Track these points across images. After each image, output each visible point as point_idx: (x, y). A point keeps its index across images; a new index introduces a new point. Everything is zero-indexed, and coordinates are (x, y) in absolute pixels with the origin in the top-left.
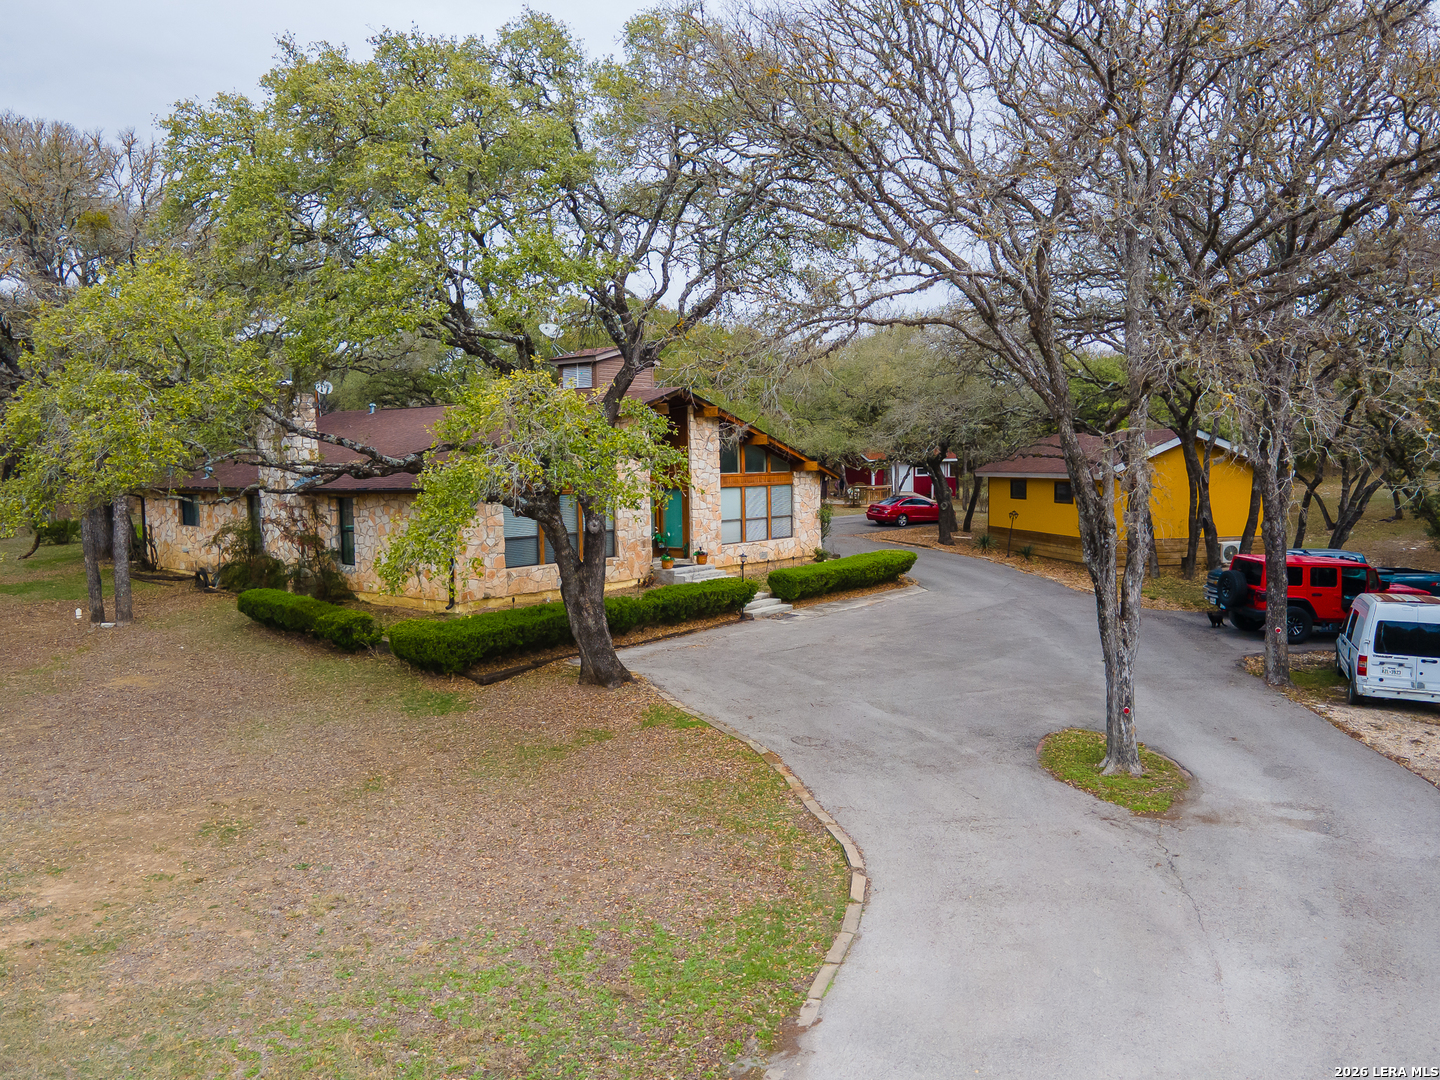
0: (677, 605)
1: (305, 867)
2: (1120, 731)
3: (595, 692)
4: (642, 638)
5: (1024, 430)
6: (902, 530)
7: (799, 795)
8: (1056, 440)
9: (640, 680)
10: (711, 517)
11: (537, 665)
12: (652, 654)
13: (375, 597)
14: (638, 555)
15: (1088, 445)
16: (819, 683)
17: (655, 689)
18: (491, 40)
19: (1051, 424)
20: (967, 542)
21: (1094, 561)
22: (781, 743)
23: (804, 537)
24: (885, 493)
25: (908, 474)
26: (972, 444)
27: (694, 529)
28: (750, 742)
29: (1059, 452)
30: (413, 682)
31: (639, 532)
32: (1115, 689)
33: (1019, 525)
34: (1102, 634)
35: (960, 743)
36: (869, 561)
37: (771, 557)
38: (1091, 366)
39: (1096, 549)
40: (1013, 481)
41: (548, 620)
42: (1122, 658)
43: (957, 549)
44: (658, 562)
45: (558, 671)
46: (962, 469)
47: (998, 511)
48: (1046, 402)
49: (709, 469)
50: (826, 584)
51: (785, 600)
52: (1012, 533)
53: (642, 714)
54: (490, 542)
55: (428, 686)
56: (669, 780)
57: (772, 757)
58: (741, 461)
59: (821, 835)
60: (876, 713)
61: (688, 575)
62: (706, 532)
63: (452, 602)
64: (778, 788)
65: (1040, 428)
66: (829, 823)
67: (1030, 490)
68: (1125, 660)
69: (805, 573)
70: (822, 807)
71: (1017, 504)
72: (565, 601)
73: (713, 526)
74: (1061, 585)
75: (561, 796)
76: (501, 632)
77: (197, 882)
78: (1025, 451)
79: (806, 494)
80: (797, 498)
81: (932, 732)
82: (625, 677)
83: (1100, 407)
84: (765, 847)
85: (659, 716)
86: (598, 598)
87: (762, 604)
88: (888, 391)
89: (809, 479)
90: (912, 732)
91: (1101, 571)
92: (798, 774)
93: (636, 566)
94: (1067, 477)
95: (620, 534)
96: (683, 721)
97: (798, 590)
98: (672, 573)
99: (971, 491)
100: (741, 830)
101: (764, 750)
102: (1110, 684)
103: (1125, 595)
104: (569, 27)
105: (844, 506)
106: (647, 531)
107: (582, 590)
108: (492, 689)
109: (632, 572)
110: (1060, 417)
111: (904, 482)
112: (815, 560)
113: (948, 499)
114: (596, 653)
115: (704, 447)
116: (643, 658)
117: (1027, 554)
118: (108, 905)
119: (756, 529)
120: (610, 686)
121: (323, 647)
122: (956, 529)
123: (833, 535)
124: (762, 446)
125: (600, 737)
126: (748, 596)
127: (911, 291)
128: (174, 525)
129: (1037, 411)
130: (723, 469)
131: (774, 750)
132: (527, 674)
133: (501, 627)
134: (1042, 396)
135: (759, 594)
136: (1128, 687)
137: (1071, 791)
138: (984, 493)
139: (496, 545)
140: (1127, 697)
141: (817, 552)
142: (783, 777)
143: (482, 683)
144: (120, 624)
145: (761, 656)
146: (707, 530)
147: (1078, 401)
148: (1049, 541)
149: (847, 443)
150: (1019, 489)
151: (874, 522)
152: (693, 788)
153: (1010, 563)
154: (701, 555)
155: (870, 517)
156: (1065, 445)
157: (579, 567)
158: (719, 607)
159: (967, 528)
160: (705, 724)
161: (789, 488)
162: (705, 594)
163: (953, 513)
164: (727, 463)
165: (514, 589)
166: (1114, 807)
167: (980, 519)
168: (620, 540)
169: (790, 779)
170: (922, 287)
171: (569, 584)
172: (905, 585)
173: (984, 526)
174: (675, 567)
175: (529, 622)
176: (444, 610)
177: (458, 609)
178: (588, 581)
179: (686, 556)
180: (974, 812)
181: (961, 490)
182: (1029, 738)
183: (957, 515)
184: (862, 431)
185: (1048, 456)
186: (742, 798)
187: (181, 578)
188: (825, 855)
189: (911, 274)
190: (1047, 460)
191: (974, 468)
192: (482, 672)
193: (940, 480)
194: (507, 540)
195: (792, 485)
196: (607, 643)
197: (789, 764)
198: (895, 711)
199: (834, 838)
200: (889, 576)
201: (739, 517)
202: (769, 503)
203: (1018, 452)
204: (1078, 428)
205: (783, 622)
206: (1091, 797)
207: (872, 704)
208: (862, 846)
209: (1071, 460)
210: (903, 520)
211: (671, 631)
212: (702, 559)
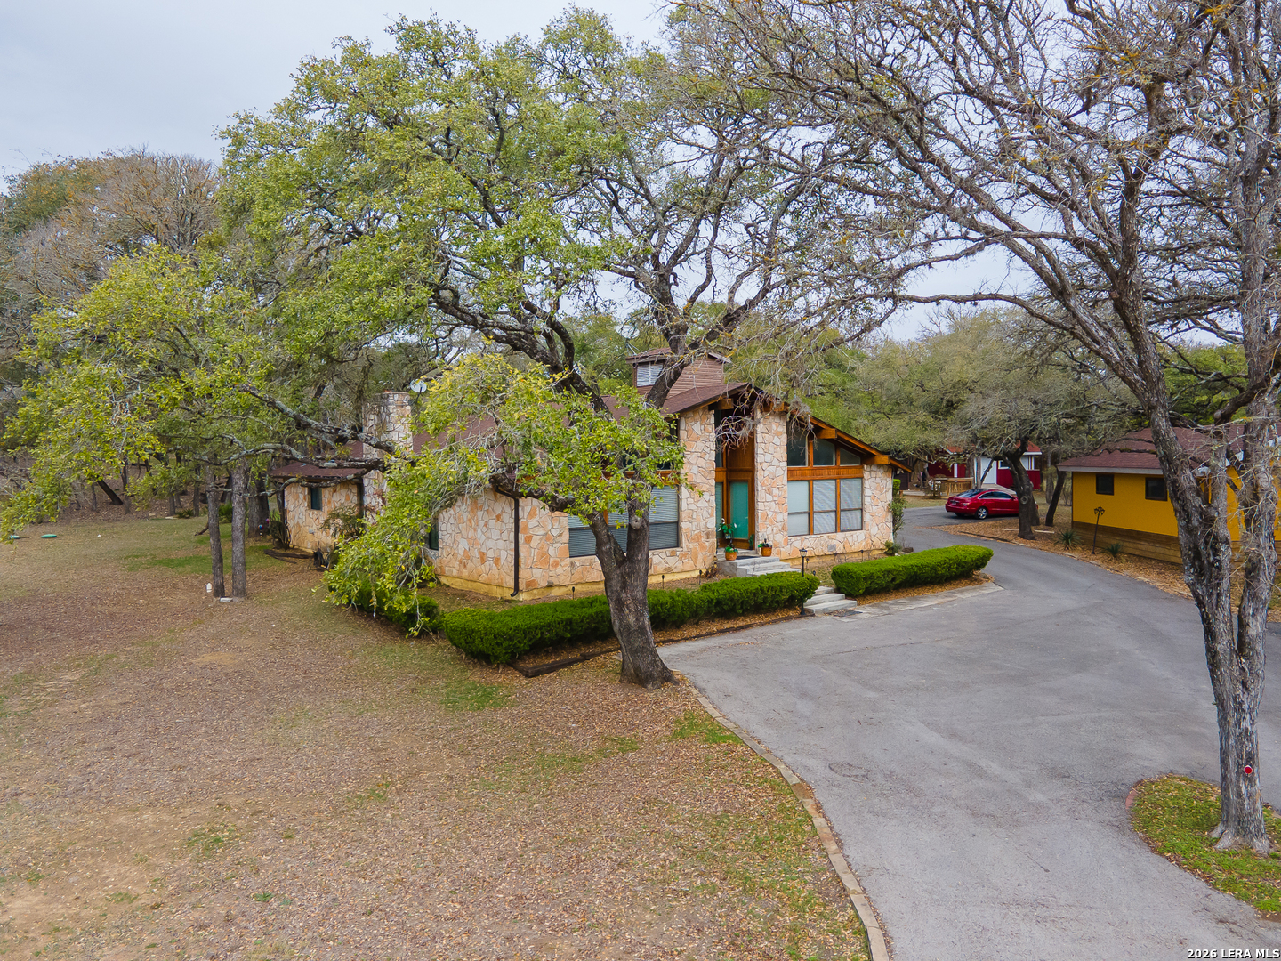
0: (732, 599)
1: (265, 899)
2: (1240, 795)
3: (634, 693)
4: (696, 632)
5: (1109, 424)
6: (981, 523)
7: (826, 845)
8: (1147, 434)
9: (682, 681)
10: (777, 510)
11: (585, 658)
12: (702, 651)
13: (453, 581)
14: (702, 546)
15: (1188, 441)
16: (872, 694)
17: (695, 691)
18: (535, 39)
19: (1141, 418)
20: (1049, 537)
21: (1200, 582)
22: (816, 770)
23: (874, 530)
24: (968, 485)
25: (990, 467)
26: (1056, 438)
27: (760, 521)
28: (782, 767)
29: (1151, 447)
30: (464, 671)
31: (703, 524)
32: (1231, 742)
33: (1104, 521)
34: (1213, 672)
35: (1028, 785)
36: (939, 558)
37: (840, 549)
38: (1188, 355)
39: (1201, 567)
40: (1099, 477)
41: (597, 613)
42: (1241, 703)
43: (1039, 543)
44: (722, 552)
45: (604, 665)
46: (1046, 462)
47: (1083, 505)
48: (1134, 390)
49: (775, 462)
50: (894, 580)
51: (849, 596)
52: (1098, 529)
53: (675, 722)
54: (555, 532)
55: (477, 677)
56: (683, 811)
57: (804, 789)
58: (809, 454)
59: (843, 908)
60: (931, 738)
61: (752, 567)
62: (771, 524)
63: (517, 589)
64: (803, 833)
65: (1128, 421)
66: (855, 892)
67: (1118, 486)
68: (1245, 706)
69: (869, 569)
70: (849, 865)
71: (1104, 500)
72: (608, 596)
73: (779, 518)
74: (1154, 587)
75: (561, 823)
76: (549, 625)
77: (153, 908)
78: (1111, 446)
79: (877, 487)
80: (868, 492)
81: (994, 768)
82: (666, 677)
83: (1197, 400)
84: (772, 919)
85: (692, 726)
86: (639, 595)
87: (825, 599)
88: (963, 385)
89: (880, 473)
90: (970, 765)
91: (1210, 595)
92: (828, 815)
93: (700, 557)
94: (1160, 472)
95: (684, 525)
96: (717, 734)
97: (863, 586)
98: (734, 566)
99: (1055, 484)
100: (749, 888)
101: (794, 780)
102: (1225, 736)
103: (1243, 625)
104: (610, 19)
105: (924, 498)
106: (712, 523)
107: (624, 587)
108: (536, 682)
109: (695, 562)
110: (1152, 408)
111: (987, 475)
112: (886, 553)
113: (1028, 492)
114: (636, 651)
115: (771, 441)
116: (692, 654)
117: (1114, 552)
118: (57, 930)
119: (824, 522)
120: (650, 686)
121: (395, 629)
122: (1038, 523)
123: (906, 527)
124: (831, 440)
125: (625, 747)
126: (809, 591)
127: (956, 257)
128: (304, 509)
129: (1124, 404)
130: (790, 462)
131: (807, 779)
132: (574, 667)
133: (549, 619)
134: (1129, 383)
135: (820, 589)
136: (1250, 740)
137: (1173, 871)
138: (1068, 484)
139: (561, 535)
140: (1249, 754)
141: (888, 545)
142: (810, 818)
143: (527, 676)
144: (236, 599)
145: (814, 659)
146: (773, 523)
147: (1172, 394)
148: (1140, 539)
149: (921, 436)
150: (1105, 484)
151: (953, 514)
152: (706, 823)
153: (1095, 561)
154: (765, 546)
155: (948, 509)
156: (1159, 440)
157: (620, 564)
158: (777, 602)
159: (1049, 522)
160: (738, 740)
161: (860, 481)
162: (762, 589)
163: (1035, 507)
164: (794, 457)
165: (577, 577)
166: (1234, 902)
167: (1063, 513)
168: (683, 531)
169: (819, 821)
170: (968, 253)
171: (611, 579)
172: (980, 582)
173: (1068, 520)
174: (738, 558)
175: (576, 615)
176: (509, 597)
177: (523, 597)
178: (630, 577)
179: (752, 548)
180: (1041, 893)
181: (1045, 482)
182: (1116, 784)
183: (1040, 508)
184: (938, 424)
185: (1138, 451)
186: (759, 842)
187: (305, 557)
188: (844, 940)
189: (956, 238)
190: (1136, 455)
191: (1058, 462)
192: (530, 664)
193: (1020, 474)
194: (571, 530)
195: (862, 478)
196: (648, 642)
197: (822, 800)
198: (953, 735)
199: (857, 916)
200: (963, 572)
201: (807, 510)
202: (838, 496)
203: (1104, 446)
204: (1174, 422)
205: (844, 619)
206: (1202, 883)
207: (928, 725)
208: (893, 931)
209: (1167, 459)
210: (982, 513)
211: (726, 626)
212: (766, 550)
